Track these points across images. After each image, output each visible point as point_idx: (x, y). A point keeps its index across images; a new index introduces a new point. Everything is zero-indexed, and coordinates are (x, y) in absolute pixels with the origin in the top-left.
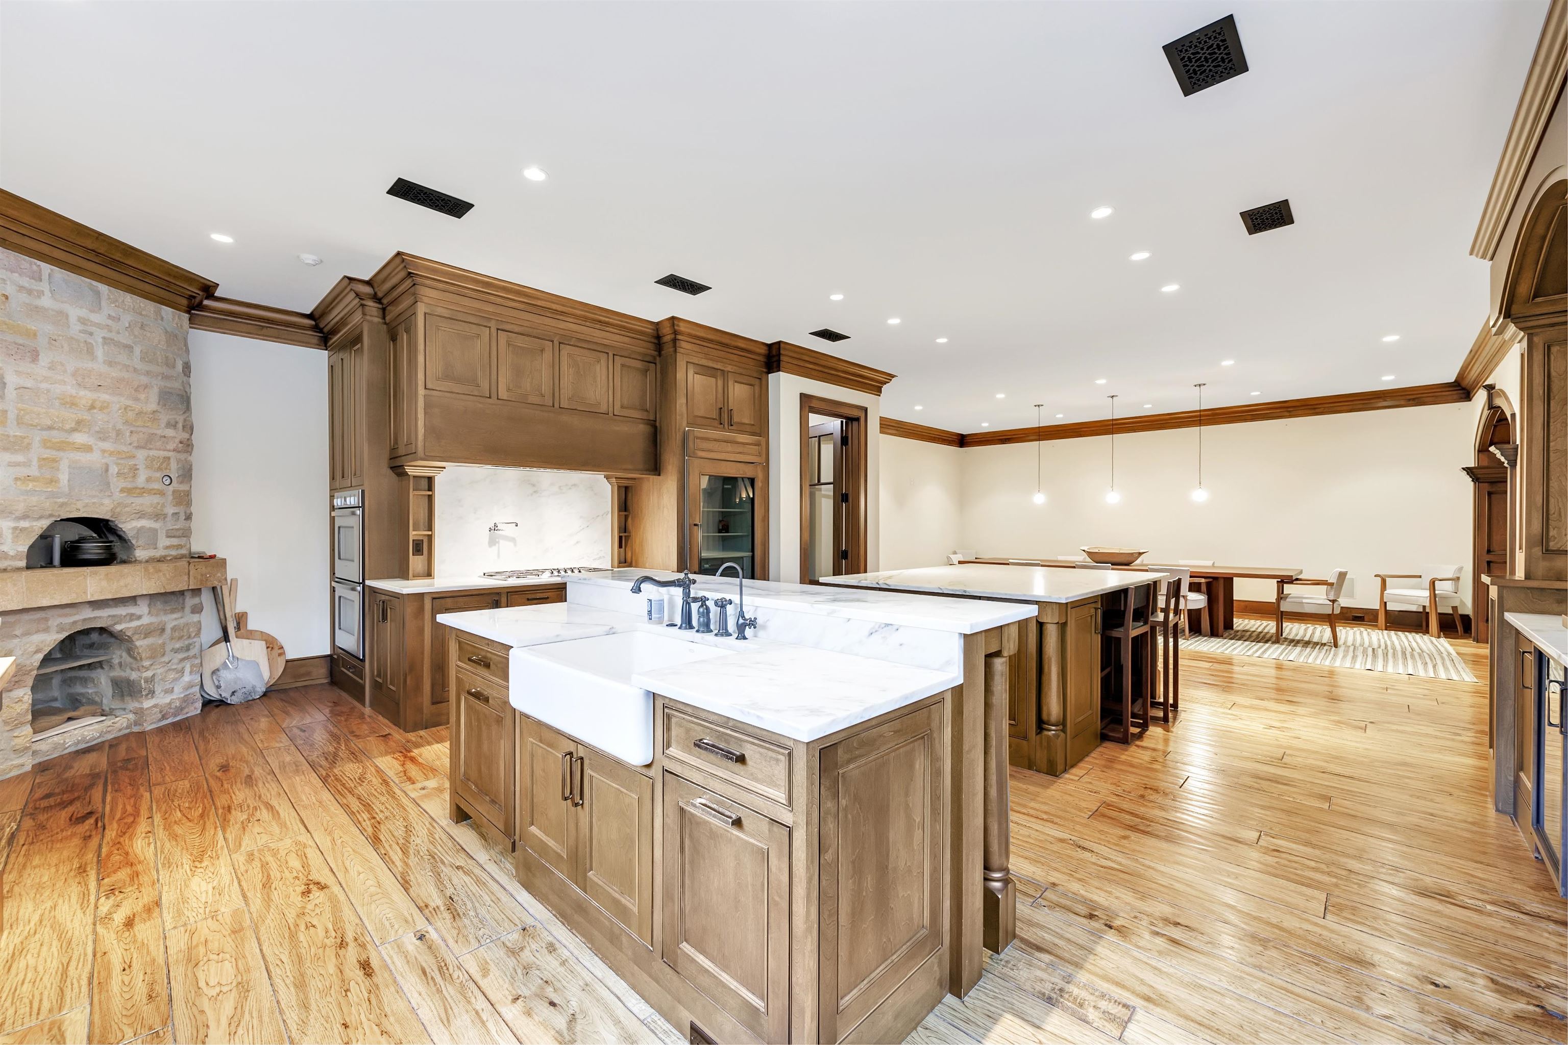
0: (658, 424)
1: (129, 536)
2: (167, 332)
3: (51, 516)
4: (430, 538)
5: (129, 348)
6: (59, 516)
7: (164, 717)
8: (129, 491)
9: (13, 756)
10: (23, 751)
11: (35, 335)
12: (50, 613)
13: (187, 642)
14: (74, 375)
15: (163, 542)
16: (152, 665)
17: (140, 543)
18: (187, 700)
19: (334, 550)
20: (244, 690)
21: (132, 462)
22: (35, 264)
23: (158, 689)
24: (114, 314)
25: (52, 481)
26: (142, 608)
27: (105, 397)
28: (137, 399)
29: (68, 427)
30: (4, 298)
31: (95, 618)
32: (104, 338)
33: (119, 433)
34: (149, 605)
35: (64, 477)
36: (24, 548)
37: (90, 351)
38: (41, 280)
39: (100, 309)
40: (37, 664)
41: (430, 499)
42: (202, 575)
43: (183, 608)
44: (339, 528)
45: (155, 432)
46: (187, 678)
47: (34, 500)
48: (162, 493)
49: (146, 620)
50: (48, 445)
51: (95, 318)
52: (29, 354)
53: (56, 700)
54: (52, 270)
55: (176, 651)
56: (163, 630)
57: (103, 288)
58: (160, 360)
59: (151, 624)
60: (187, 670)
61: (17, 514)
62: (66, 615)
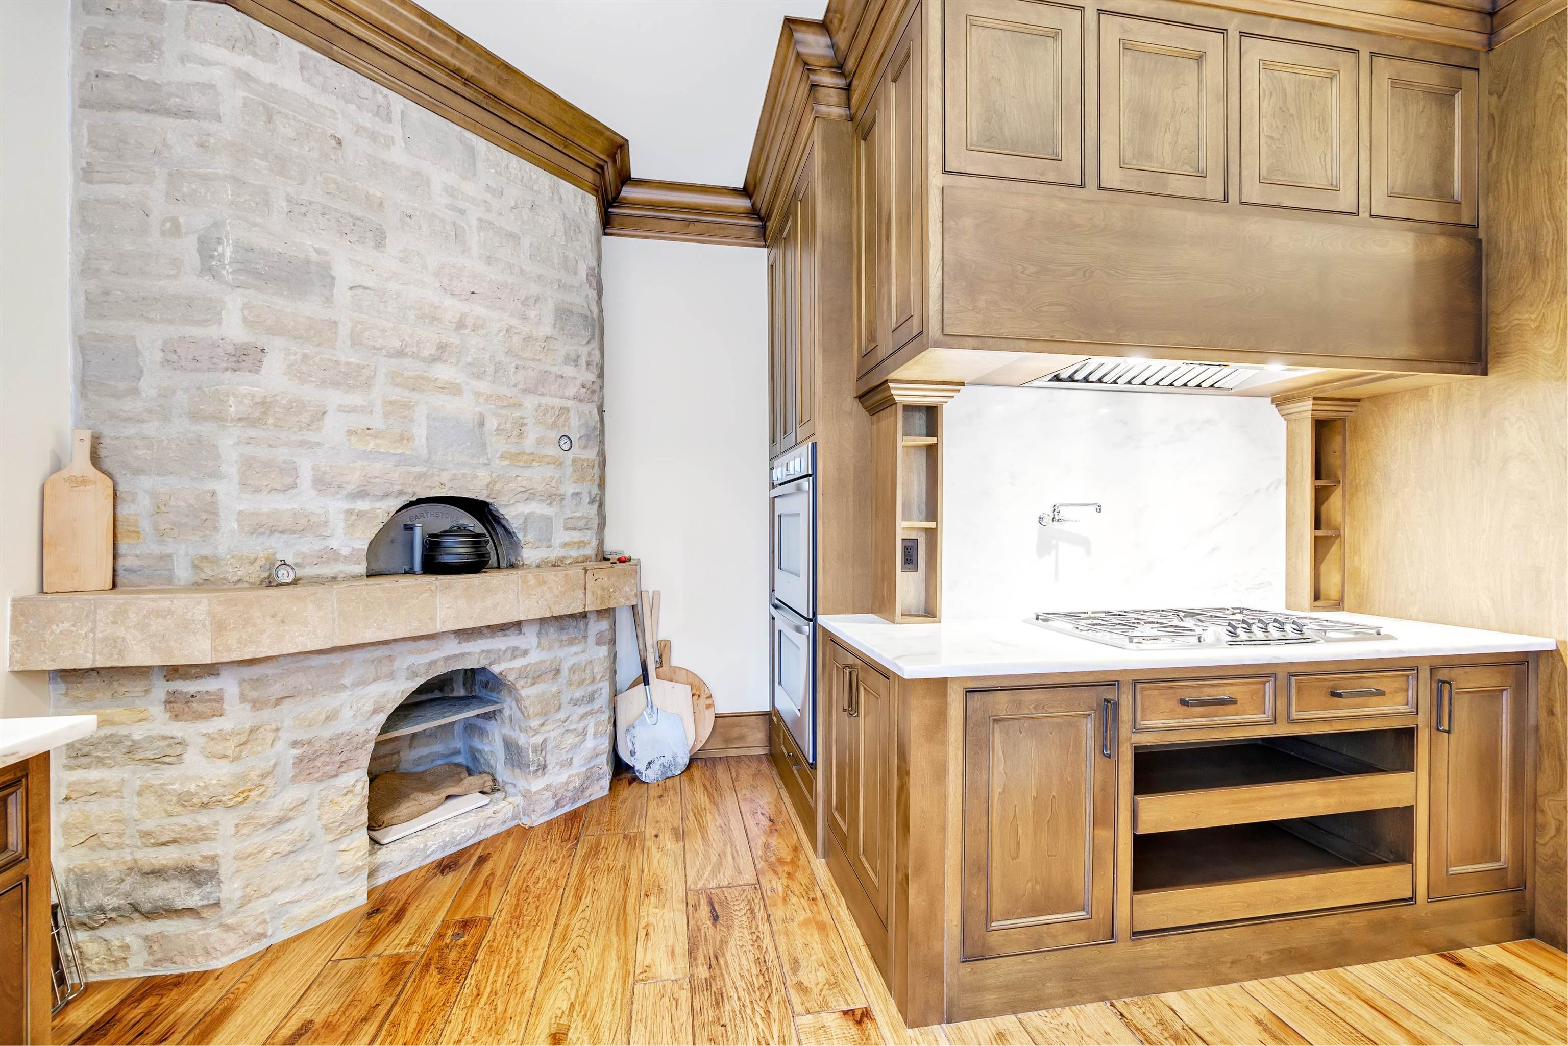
0: (1482, 235)
1: (514, 526)
2: (565, 217)
3: (401, 493)
4: (932, 535)
5: (514, 238)
6: (414, 494)
7: (558, 805)
8: (513, 458)
9: (339, 882)
10: (353, 873)
11: (381, 204)
12: (397, 648)
13: (590, 689)
14: (437, 274)
15: (561, 536)
16: (543, 725)
17: (529, 538)
18: (589, 777)
19: (773, 552)
20: (663, 760)
21: (517, 414)
22: (381, 93)
23: (552, 761)
24: (493, 185)
25: (402, 439)
26: (529, 639)
27: (480, 310)
28: (524, 317)
29: (426, 353)
30: (333, 142)
31: (463, 655)
32: (480, 220)
33: (498, 367)
34: (539, 634)
35: (420, 432)
36: (362, 544)
37: (459, 235)
38: (390, 120)
39: (474, 175)
40: (375, 731)
41: (932, 452)
42: (603, 589)
43: (585, 637)
44: (780, 516)
45: (549, 368)
46: (590, 743)
47: (377, 467)
48: (558, 463)
49: (534, 657)
50: (398, 380)
51: (469, 188)
52: (370, 235)
53: (457, 752)
54: (405, 105)
55: (575, 703)
56: (558, 671)
57: (480, 144)
58: (556, 261)
59: (542, 662)
60: (591, 731)
61: (350, 488)
62: (420, 652)
